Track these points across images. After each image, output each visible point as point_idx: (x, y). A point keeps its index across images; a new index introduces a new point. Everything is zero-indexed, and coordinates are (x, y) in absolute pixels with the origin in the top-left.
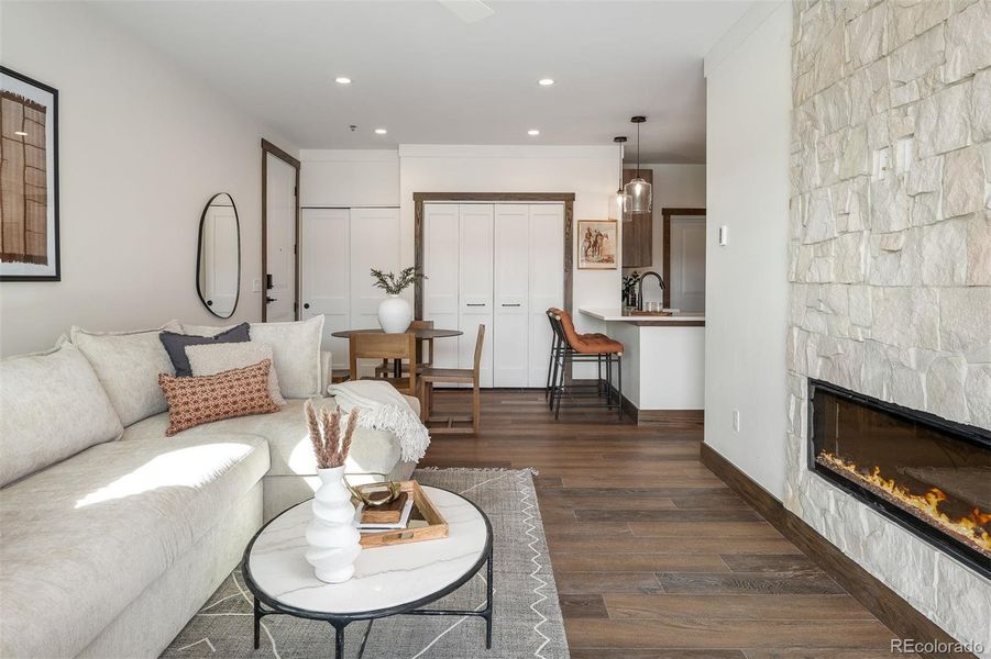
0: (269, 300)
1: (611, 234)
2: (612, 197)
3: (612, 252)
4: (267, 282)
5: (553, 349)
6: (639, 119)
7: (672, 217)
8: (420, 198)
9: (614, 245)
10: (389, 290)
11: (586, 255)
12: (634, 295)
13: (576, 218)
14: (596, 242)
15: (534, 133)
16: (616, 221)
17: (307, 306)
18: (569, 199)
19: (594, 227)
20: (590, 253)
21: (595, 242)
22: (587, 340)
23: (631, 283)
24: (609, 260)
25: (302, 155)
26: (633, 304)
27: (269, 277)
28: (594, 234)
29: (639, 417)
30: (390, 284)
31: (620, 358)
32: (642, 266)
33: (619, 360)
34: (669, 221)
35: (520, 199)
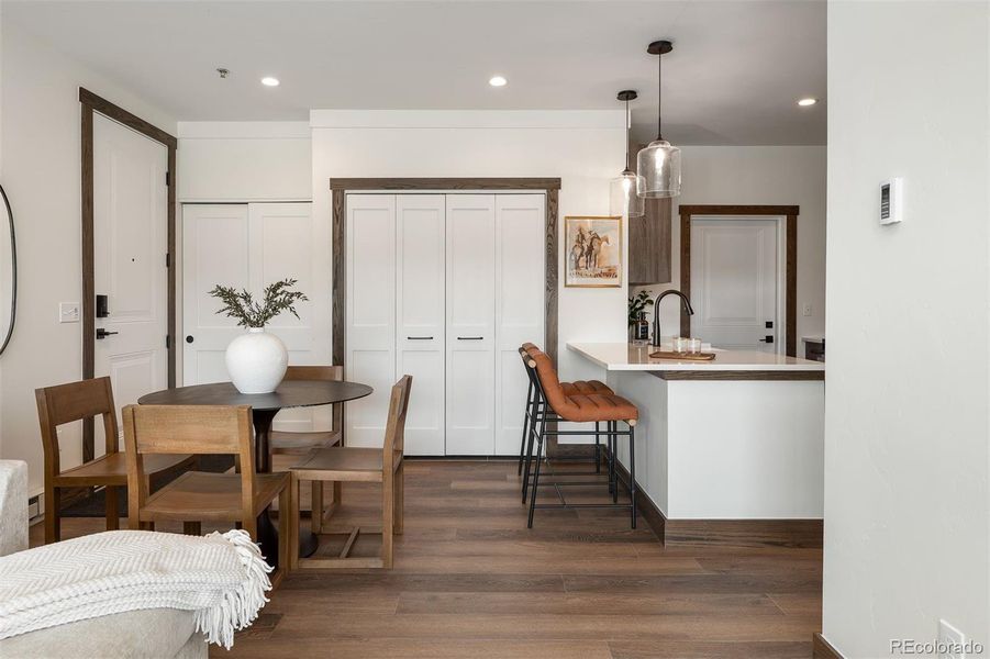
0: (102, 334)
1: (613, 238)
2: (614, 183)
3: (614, 262)
4: (96, 306)
5: (529, 403)
6: (660, 48)
7: (693, 217)
8: (340, 187)
9: (617, 251)
10: (246, 321)
11: (577, 267)
12: (645, 324)
13: (562, 213)
14: (591, 248)
15: (498, 81)
16: (619, 218)
17: (190, 339)
18: (552, 186)
19: (588, 225)
20: (582, 263)
21: (589, 249)
22: (578, 398)
23: (638, 306)
24: (610, 273)
25: (179, 129)
26: (645, 337)
27: (102, 300)
28: (587, 236)
29: (667, 532)
30: (246, 309)
31: (632, 428)
32: (657, 281)
33: (631, 433)
34: (689, 223)
35: (483, 187)
